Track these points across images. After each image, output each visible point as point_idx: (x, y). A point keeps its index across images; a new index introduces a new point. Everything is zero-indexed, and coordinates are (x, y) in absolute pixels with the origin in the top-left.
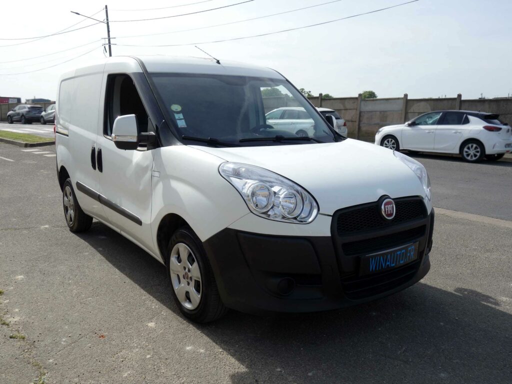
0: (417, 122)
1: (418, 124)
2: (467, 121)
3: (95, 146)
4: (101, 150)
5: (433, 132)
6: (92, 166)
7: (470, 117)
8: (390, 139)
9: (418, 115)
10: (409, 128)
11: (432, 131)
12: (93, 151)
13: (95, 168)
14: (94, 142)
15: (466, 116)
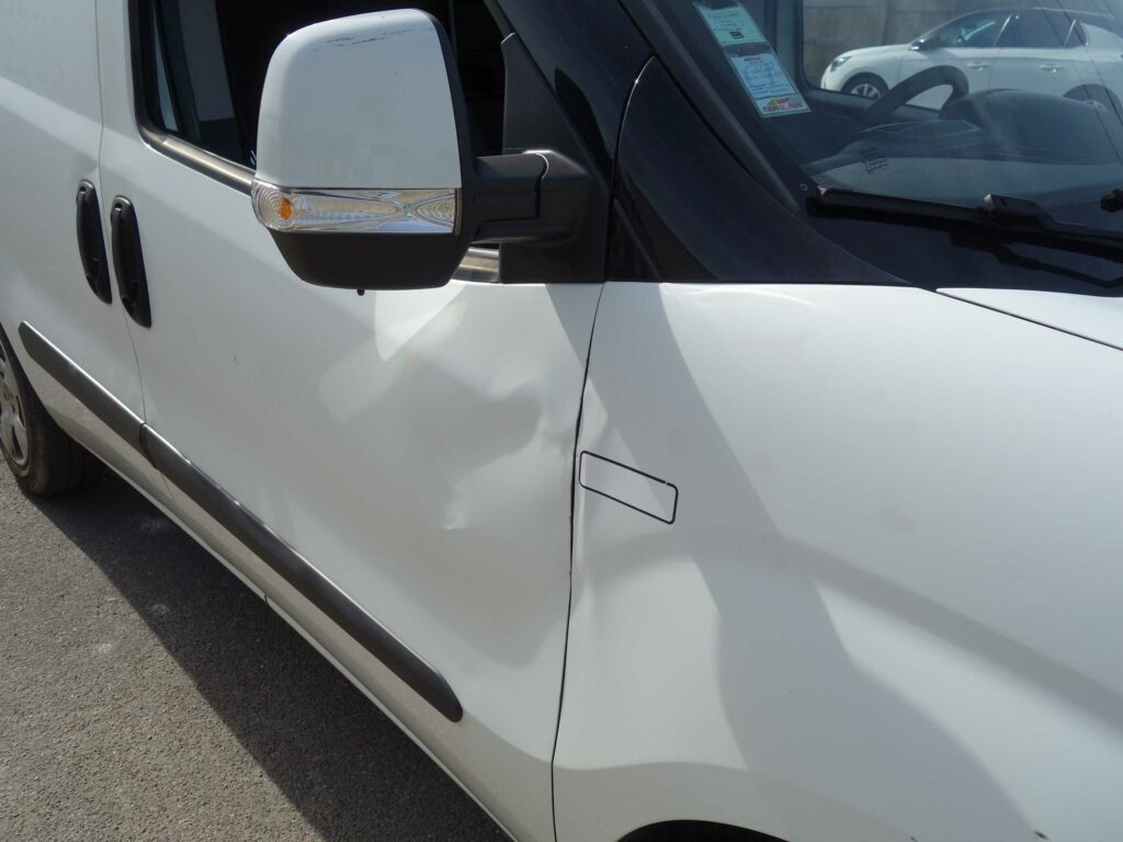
0: (943, 38)
1: (947, 44)
2: (1079, 39)
3: (95, 181)
4: (131, 209)
5: (985, 67)
6: (91, 280)
7: (1090, 29)
8: (866, 86)
9: (948, 19)
10: (920, 56)
11: (984, 63)
12: (88, 207)
13: (104, 292)
14: (88, 163)
15: (1077, 24)
